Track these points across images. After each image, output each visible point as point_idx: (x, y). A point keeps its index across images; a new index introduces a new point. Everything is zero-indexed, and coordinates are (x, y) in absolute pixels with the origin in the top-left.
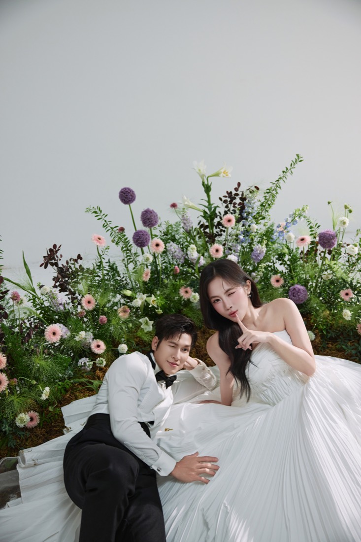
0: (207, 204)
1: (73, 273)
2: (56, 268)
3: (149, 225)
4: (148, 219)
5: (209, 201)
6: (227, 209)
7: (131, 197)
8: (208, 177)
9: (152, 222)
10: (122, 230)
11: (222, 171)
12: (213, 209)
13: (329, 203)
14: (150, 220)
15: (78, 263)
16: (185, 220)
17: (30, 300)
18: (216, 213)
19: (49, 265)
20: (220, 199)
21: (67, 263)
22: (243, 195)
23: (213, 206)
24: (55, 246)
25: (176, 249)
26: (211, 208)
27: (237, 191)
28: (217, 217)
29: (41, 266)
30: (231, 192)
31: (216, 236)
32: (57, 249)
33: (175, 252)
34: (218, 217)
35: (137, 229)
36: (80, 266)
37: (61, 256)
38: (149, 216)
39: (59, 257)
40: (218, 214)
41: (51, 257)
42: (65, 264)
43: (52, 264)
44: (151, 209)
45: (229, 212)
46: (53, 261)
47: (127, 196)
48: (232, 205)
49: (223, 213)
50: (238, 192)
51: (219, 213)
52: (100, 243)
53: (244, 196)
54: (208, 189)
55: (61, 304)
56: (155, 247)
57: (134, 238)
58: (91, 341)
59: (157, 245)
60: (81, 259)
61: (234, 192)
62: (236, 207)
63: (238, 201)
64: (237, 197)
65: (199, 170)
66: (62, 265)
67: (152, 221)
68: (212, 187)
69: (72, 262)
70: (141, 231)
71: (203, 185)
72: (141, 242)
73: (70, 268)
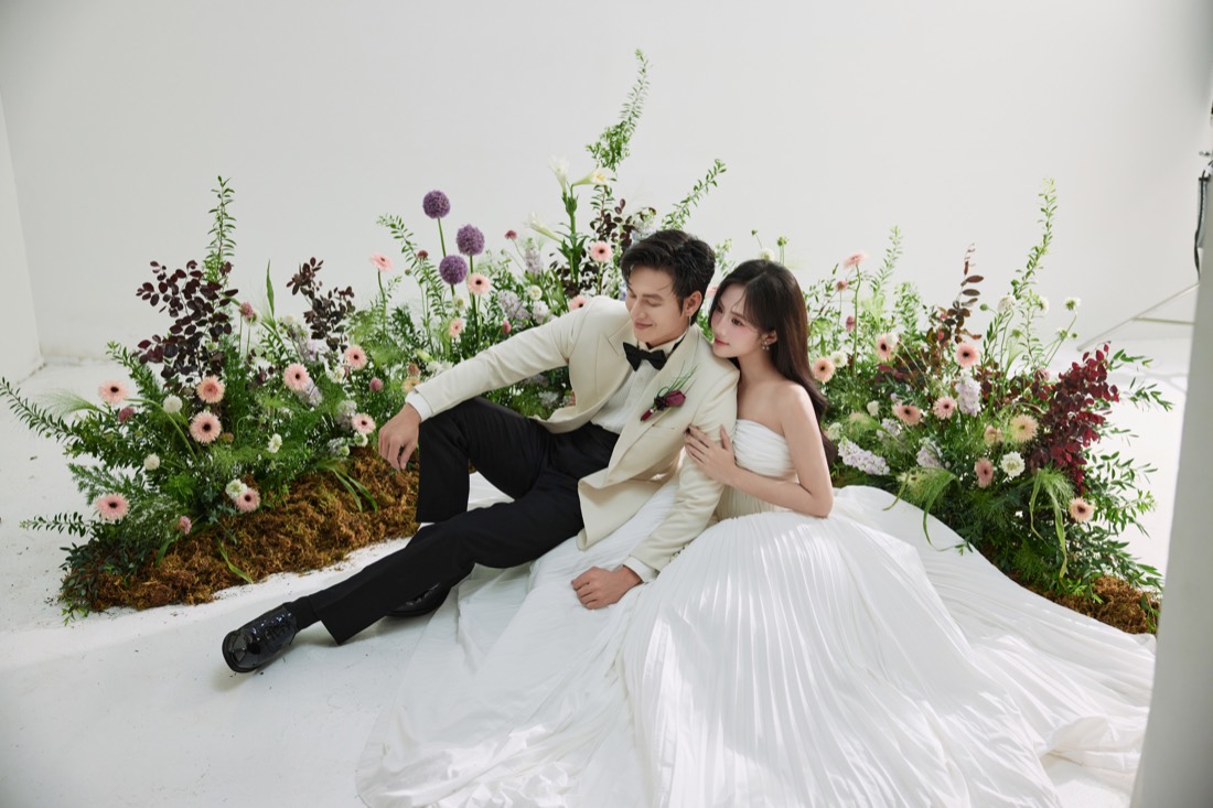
0: (569, 233)
1: (336, 313)
2: (310, 300)
3: (469, 249)
4: (468, 240)
5: (573, 229)
7: (442, 207)
8: (573, 185)
9: (475, 247)
10: (423, 255)
12: (578, 241)
13: (753, 233)
14: (471, 243)
15: (345, 299)
16: (531, 258)
17: (263, 341)
18: (584, 249)
19: (299, 292)
20: (592, 224)
21: (330, 295)
22: (628, 221)
23: (578, 236)
24: (313, 261)
26: (576, 239)
27: (619, 213)
28: (585, 256)
29: (289, 285)
30: (609, 215)
31: (582, 286)
32: (316, 266)
33: (512, 305)
34: (588, 256)
35: (447, 255)
36: (349, 303)
37: (321, 284)
38: (470, 237)
39: (317, 284)
40: (588, 250)
41: (303, 280)
42: (326, 296)
43: (305, 292)
44: (474, 226)
46: (306, 287)
47: (435, 206)
50: (621, 216)
51: (590, 248)
52: (383, 265)
53: (631, 223)
54: (571, 205)
55: (312, 353)
56: (475, 285)
57: (441, 267)
58: (352, 415)
59: (479, 282)
60: (352, 295)
61: (614, 215)
63: (618, 230)
64: (618, 224)
65: (559, 170)
66: (322, 297)
67: (474, 245)
68: (578, 203)
69: (338, 295)
70: (454, 257)
71: (564, 199)
72: (452, 275)
73: (333, 303)
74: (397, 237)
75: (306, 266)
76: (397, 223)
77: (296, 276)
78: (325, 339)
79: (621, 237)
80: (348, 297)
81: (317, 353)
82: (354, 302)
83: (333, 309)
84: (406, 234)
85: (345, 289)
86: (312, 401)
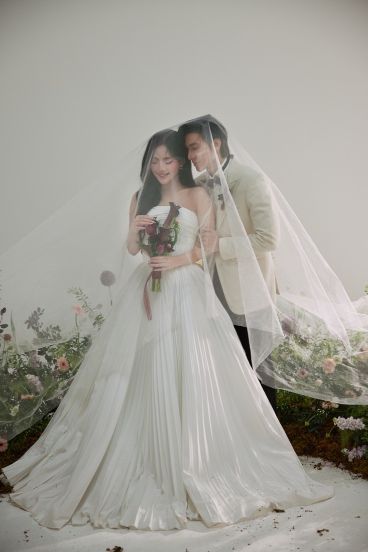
2: (36, 333)
7: (111, 279)
15: (55, 332)
19: (31, 328)
21: (47, 330)
24: (39, 309)
32: (41, 312)
36: (59, 335)
37: (42, 324)
39: (40, 324)
43: (34, 328)
46: (35, 325)
47: (107, 279)
55: (38, 362)
58: (61, 398)
60: (59, 330)
66: (43, 331)
69: (52, 330)
73: (49, 335)
74: (79, 300)
75: (35, 312)
76: (78, 291)
77: (29, 317)
78: (44, 355)
80: (57, 332)
81: (41, 363)
82: (61, 334)
83: (49, 338)
84: (84, 298)
85: (56, 326)
86: (38, 390)
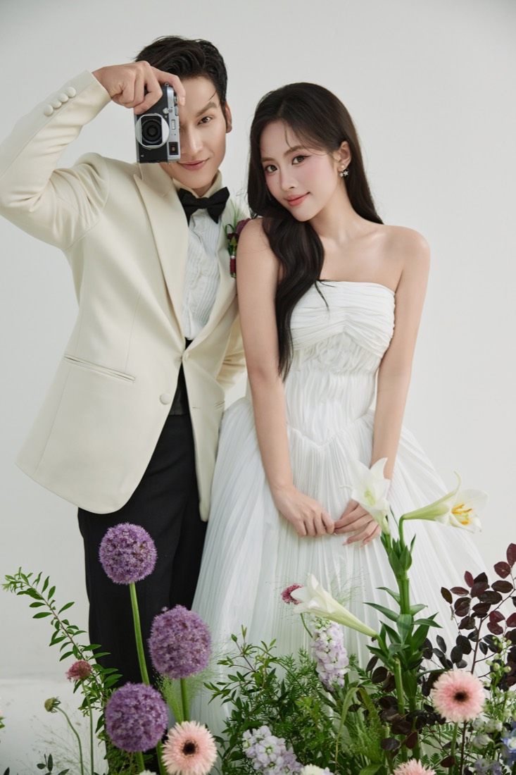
0: (395, 608)
3: (171, 668)
5: (403, 600)
6: (465, 633)
7: (133, 560)
8: (402, 519)
9: (183, 662)
11: (450, 504)
12: (416, 627)
14: (175, 654)
16: (322, 650)
18: (428, 641)
20: (446, 594)
23: (416, 617)
25: (273, 757)
26: (412, 622)
27: (503, 575)
28: (429, 656)
30: (483, 577)
34: (435, 657)
38: (172, 640)
40: (435, 645)
45: (473, 644)
48: (487, 620)
49: (451, 644)
50: (508, 579)
51: (441, 641)
54: (400, 559)
56: (179, 756)
59: (190, 749)
61: (493, 578)
62: (500, 631)
64: (504, 596)
67: (180, 658)
71: (386, 544)
72: (128, 737)
79: (509, 623)
